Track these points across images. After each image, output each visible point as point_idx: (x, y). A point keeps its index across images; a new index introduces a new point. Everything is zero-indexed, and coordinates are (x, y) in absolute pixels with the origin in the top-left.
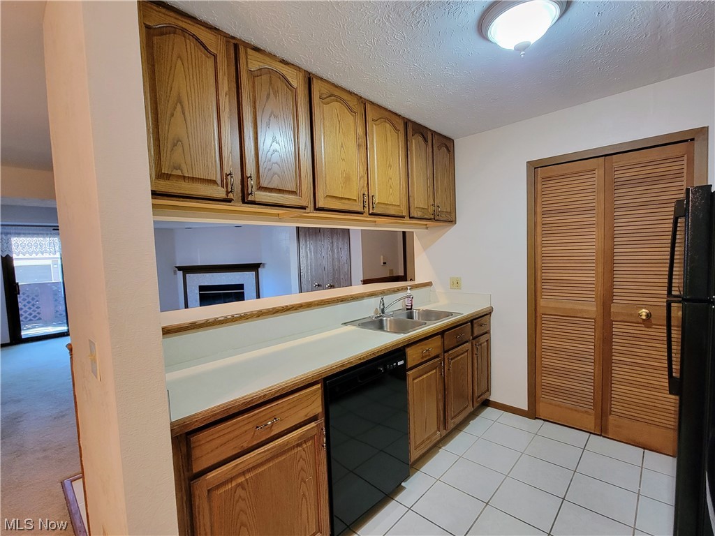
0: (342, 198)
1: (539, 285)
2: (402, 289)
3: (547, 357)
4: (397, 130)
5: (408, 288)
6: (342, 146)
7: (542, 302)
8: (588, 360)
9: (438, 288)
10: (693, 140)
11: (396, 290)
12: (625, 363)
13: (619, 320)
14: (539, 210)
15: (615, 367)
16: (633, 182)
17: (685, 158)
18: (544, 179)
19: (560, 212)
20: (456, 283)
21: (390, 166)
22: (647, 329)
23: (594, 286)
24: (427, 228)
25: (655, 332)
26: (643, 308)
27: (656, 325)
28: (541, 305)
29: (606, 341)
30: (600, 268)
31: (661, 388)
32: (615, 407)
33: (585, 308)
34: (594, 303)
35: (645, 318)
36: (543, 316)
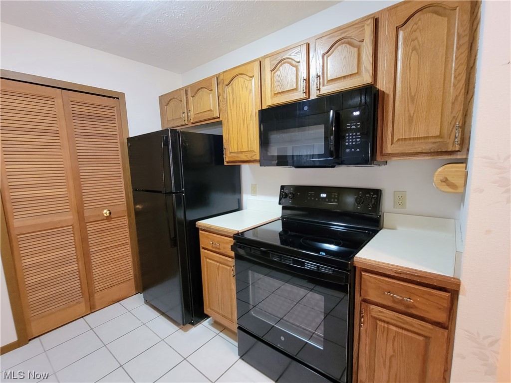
3: (30, 275)
10: (118, 98)
13: (90, 221)
15: (93, 257)
17: (115, 109)
22: (109, 223)
23: (67, 198)
25: (114, 223)
26: (105, 209)
27: (113, 218)
28: (15, 226)
29: (84, 240)
30: (71, 184)
31: (122, 257)
32: (98, 286)
33: (63, 218)
34: (70, 212)
35: (108, 215)
36: (19, 237)
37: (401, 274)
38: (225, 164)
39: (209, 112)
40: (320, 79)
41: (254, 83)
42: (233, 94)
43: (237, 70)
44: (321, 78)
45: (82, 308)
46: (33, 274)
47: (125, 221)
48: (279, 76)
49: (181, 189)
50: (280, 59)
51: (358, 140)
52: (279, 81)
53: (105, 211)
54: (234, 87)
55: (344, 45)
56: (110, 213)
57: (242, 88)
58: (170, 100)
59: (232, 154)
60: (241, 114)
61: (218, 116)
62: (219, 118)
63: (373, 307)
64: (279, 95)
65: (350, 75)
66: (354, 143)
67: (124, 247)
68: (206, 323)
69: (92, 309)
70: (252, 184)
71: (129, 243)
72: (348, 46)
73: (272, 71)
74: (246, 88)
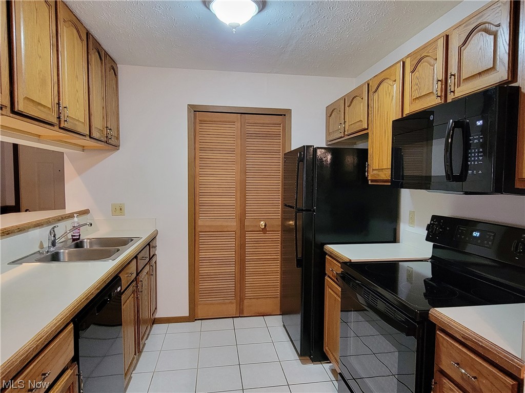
0: (40, 104)
1: (197, 208)
2: (65, 218)
3: (203, 267)
4: (82, 40)
5: (75, 215)
6: (39, 41)
7: (200, 222)
8: (231, 263)
9: (96, 216)
10: (285, 115)
11: (60, 218)
12: (253, 260)
13: (249, 230)
14: (197, 146)
15: (247, 264)
16: (257, 135)
17: (282, 125)
18: (201, 122)
19: (212, 150)
20: (119, 210)
21: (77, 77)
22: (264, 235)
23: (234, 207)
24: (83, 150)
25: (268, 236)
26: (262, 221)
27: (268, 231)
28: (199, 225)
29: (242, 246)
30: (239, 194)
31: (271, 272)
32: (248, 293)
33: (229, 224)
34: (235, 220)
35: (263, 227)
36: (200, 233)
37: (467, 339)
38: (370, 183)
39: (359, 123)
40: (455, 79)
41: (396, 89)
42: (378, 102)
43: (383, 74)
44: (456, 77)
45: (233, 309)
46: (205, 266)
47: (278, 236)
48: (418, 79)
49: (313, 207)
50: (419, 57)
51: (481, 158)
52: (417, 85)
53: (262, 222)
54: (380, 93)
55: (480, 33)
56: (265, 226)
57: (386, 94)
58: (333, 111)
59: (375, 172)
60: (384, 125)
61: (366, 127)
62: (367, 129)
63: (445, 381)
64: (417, 101)
65: (485, 70)
66: (476, 163)
67: (275, 262)
68: (327, 366)
69: (241, 314)
70: (410, 211)
71: (280, 259)
72: (484, 33)
73: (412, 72)
74: (389, 93)
